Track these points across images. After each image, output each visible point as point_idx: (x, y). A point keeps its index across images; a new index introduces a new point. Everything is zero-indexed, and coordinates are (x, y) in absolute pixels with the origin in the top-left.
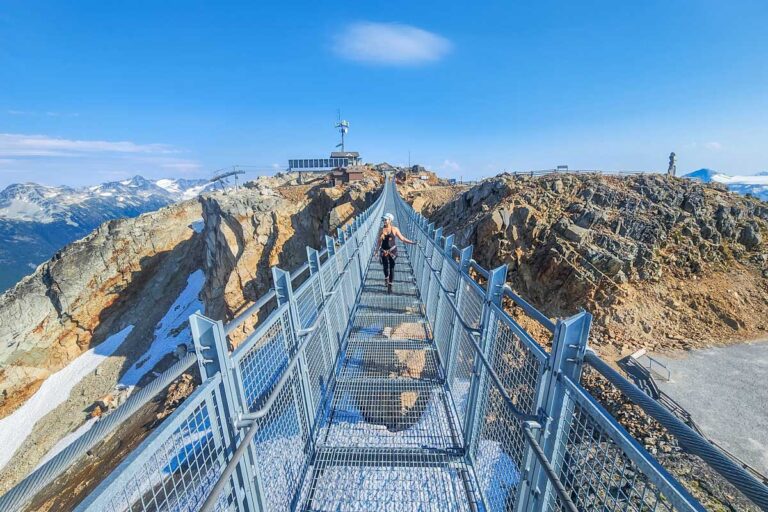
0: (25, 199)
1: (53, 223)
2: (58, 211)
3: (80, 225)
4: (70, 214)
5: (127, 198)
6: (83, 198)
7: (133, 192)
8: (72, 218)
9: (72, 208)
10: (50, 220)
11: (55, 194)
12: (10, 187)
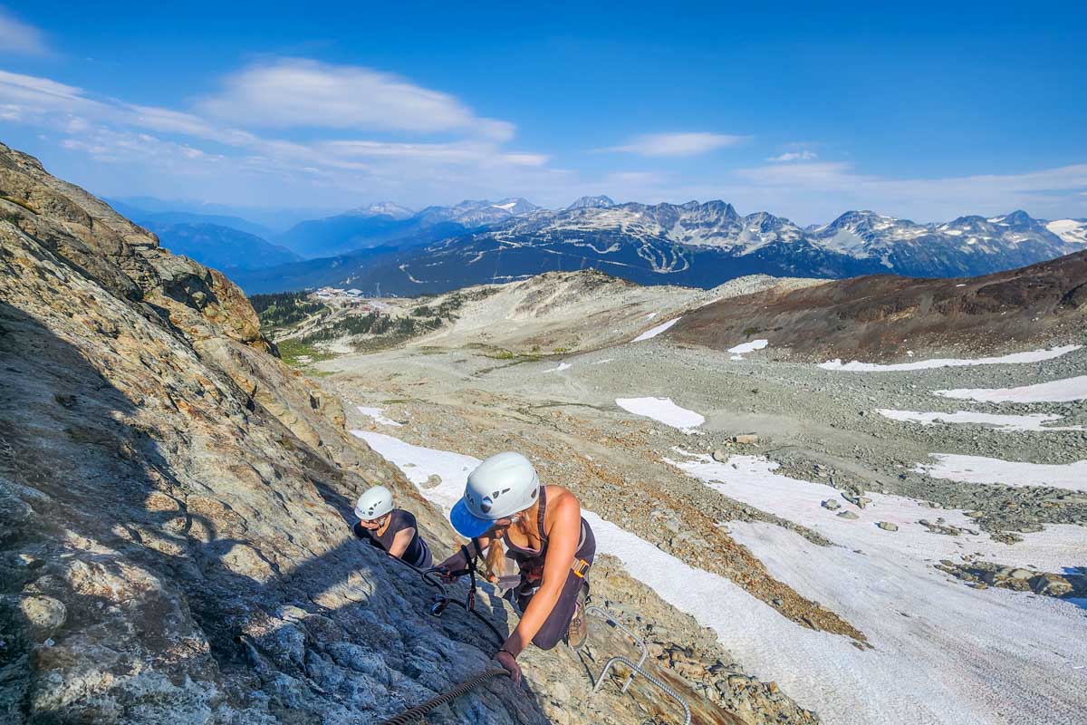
0: (852, 230)
1: (867, 260)
2: (878, 247)
3: (895, 267)
4: (891, 251)
5: (981, 241)
6: (919, 233)
7: (998, 230)
8: (890, 257)
9: (900, 244)
10: (865, 256)
11: (887, 226)
12: (845, 214)
